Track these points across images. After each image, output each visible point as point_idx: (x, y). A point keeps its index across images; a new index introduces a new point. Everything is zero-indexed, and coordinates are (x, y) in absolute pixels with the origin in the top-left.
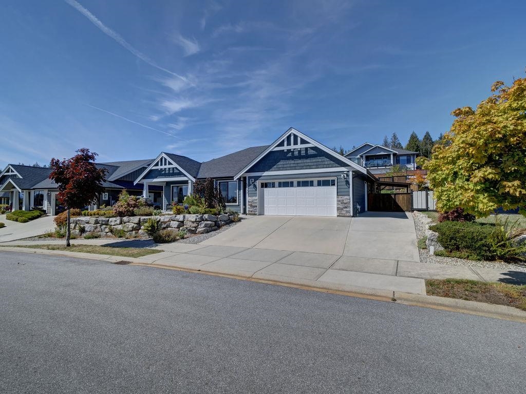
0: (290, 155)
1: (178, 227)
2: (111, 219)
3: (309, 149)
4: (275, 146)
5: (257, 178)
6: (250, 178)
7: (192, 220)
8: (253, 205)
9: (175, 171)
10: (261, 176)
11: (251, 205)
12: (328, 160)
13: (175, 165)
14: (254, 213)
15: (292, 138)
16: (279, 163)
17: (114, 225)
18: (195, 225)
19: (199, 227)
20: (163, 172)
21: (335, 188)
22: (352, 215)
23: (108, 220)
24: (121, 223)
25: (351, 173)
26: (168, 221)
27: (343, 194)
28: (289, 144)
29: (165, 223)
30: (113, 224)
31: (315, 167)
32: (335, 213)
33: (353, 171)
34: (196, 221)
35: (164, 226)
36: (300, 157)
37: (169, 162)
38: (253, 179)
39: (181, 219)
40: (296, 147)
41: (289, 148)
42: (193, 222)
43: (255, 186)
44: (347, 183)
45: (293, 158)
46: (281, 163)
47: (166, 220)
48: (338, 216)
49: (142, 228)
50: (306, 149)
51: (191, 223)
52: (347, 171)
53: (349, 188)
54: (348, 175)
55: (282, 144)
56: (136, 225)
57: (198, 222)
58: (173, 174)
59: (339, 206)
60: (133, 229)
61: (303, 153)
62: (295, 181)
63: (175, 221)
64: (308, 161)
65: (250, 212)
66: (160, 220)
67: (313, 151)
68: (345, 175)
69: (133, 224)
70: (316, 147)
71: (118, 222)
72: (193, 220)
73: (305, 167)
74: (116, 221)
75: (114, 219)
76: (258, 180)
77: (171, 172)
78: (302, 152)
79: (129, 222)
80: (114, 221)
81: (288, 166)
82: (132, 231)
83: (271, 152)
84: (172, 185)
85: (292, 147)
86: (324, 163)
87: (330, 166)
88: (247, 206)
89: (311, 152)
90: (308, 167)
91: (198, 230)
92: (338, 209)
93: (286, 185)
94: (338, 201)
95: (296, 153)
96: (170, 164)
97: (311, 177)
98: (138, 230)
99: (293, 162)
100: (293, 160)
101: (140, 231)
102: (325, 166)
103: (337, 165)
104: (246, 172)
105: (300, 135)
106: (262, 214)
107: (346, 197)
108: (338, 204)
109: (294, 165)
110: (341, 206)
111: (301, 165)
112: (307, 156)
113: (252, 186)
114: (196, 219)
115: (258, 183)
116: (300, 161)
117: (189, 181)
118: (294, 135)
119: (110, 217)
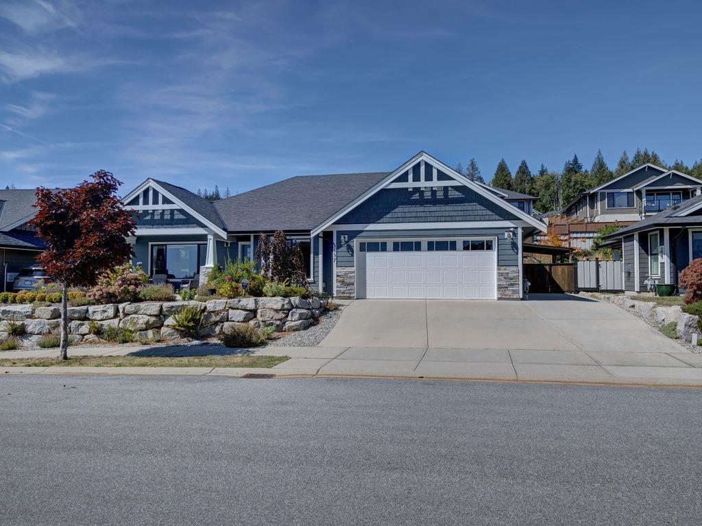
0: (416, 196)
1: (246, 320)
2: (91, 309)
3: (450, 189)
4: (392, 180)
5: (353, 234)
6: (340, 233)
7: (275, 307)
8: (348, 281)
9: (176, 217)
10: (362, 231)
11: (343, 282)
12: (482, 208)
13: (179, 204)
14: (348, 295)
15: (423, 168)
16: (396, 210)
17: (100, 320)
18: (281, 315)
19: (289, 318)
20: (148, 218)
21: (494, 254)
22: (521, 297)
23: (87, 311)
24: (116, 316)
25: (520, 231)
26: (223, 310)
27: (507, 263)
28: (416, 178)
29: (216, 313)
30: (98, 316)
31: (460, 218)
32: (495, 295)
33: (523, 228)
34: (282, 309)
35: (214, 318)
36: (434, 201)
37: (163, 196)
38: (346, 236)
39: (251, 306)
40: (429, 184)
41: (417, 185)
42: (277, 311)
43: (350, 249)
44: (514, 245)
45: (422, 202)
46: (400, 210)
47: (218, 308)
48: (499, 299)
49: (166, 323)
50: (446, 189)
51: (272, 312)
52: (514, 228)
53: (517, 254)
54: (515, 234)
55: (404, 178)
56: (153, 319)
57: (287, 311)
58: (172, 222)
59: (501, 283)
60: (148, 326)
61: (440, 195)
62: (424, 242)
63: (237, 309)
64: (448, 208)
65: (341, 295)
66: (205, 308)
67: (457, 193)
68: (511, 234)
69: (146, 318)
70: (465, 187)
71: (111, 312)
72: (279, 306)
73: (443, 219)
74: (104, 311)
75: (101, 307)
76: (355, 237)
77: (167, 217)
78: (438, 194)
79: (136, 313)
80: (101, 313)
81: (414, 215)
82: (146, 329)
83: (383, 190)
84: (150, 244)
85: (423, 184)
86: (476, 213)
87: (487, 218)
88: (335, 284)
89: (453, 194)
90: (449, 219)
91: (288, 324)
92: (500, 287)
93: (407, 247)
94: (500, 274)
95: (428, 195)
96: (166, 201)
97: (454, 236)
98: (159, 328)
99: (421, 209)
100: (421, 205)
101: (163, 330)
102: (478, 218)
103: (497, 217)
104: (335, 223)
105: (437, 165)
106: (362, 296)
107: (512, 268)
108: (499, 280)
109: (424, 214)
110: (504, 283)
111: (436, 214)
112: (447, 201)
113: (344, 248)
114: (283, 305)
115: (355, 243)
116: (433, 208)
117: (210, 237)
118: (426, 164)
119: (89, 304)
